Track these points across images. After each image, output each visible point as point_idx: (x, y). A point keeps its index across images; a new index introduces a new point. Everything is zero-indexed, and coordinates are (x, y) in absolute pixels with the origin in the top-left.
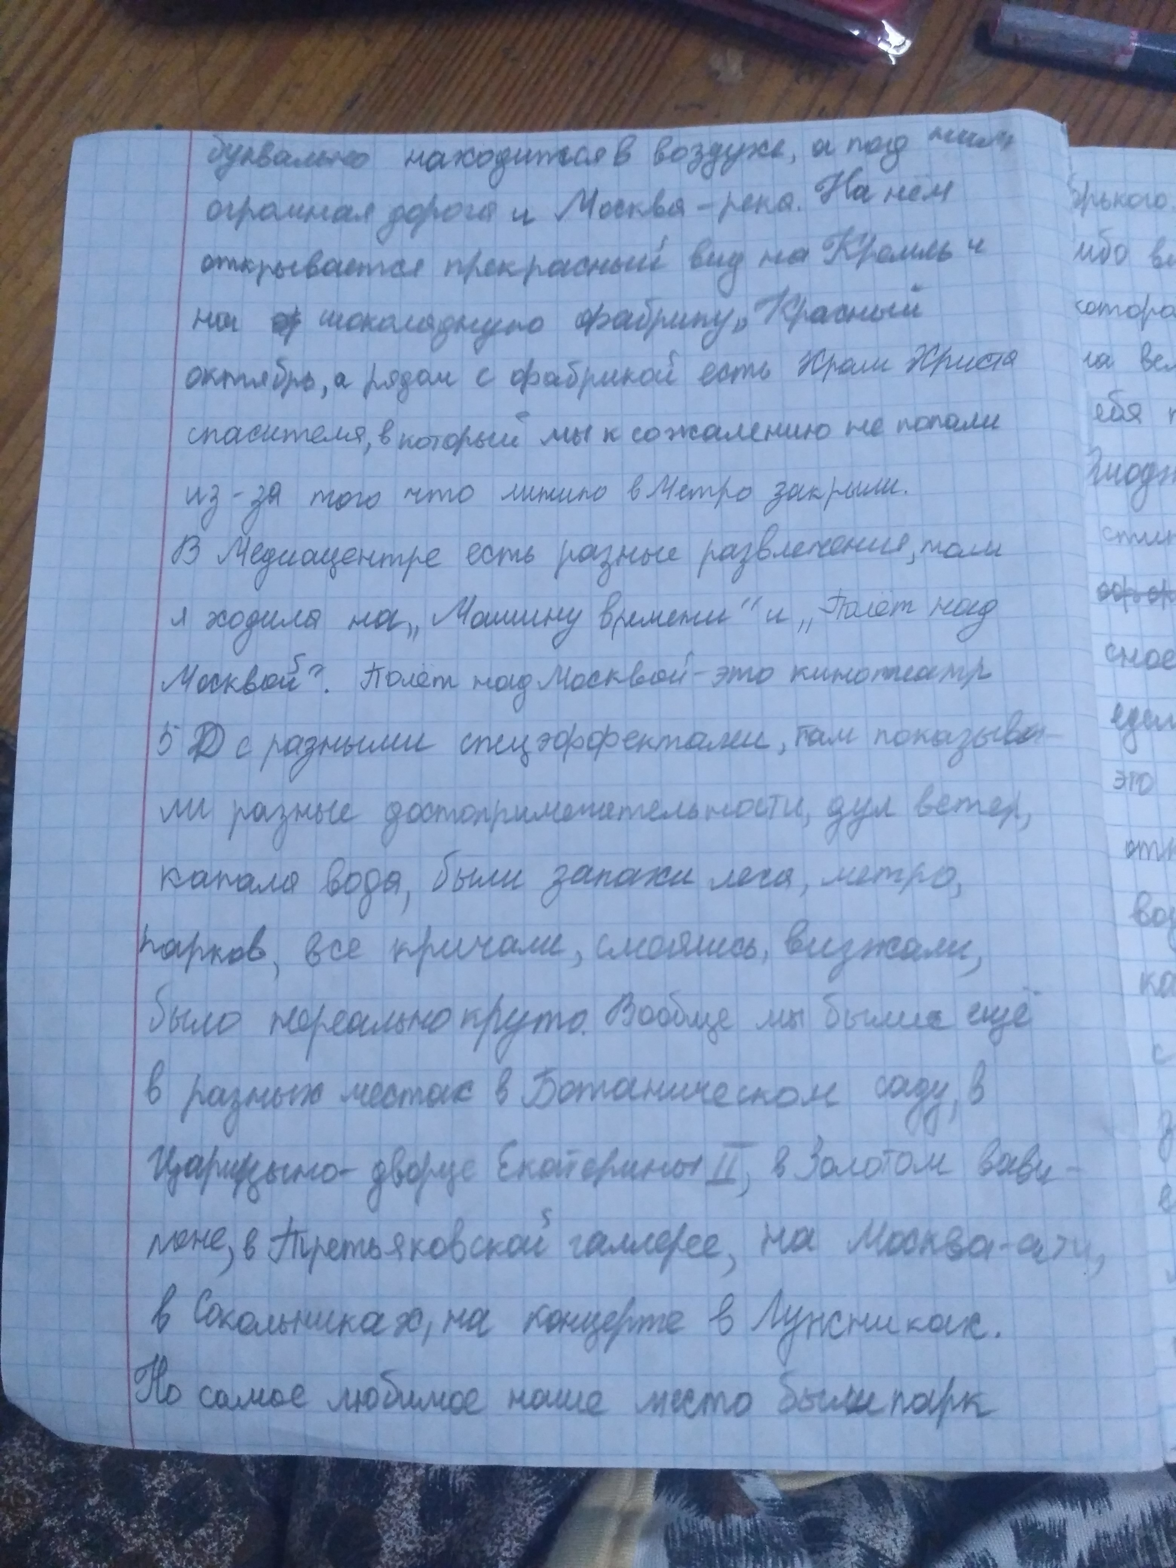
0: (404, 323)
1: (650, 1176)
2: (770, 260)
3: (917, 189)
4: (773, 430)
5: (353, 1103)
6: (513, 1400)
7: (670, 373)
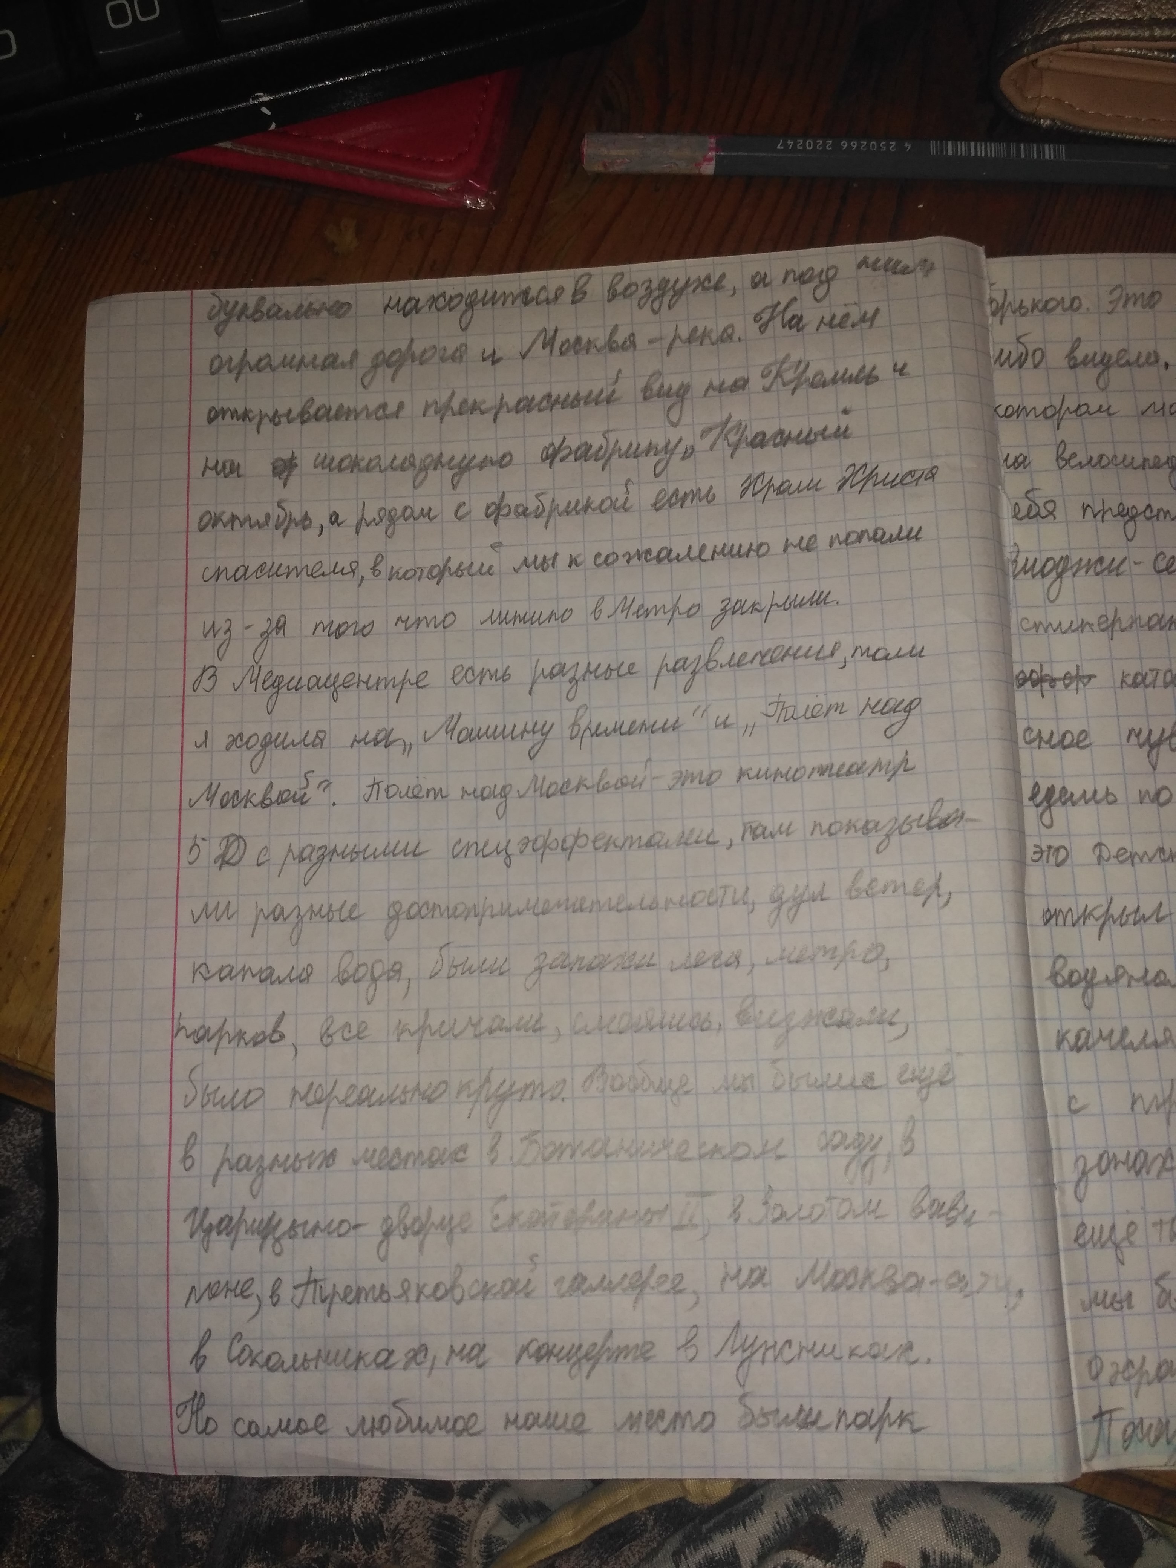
0: (389, 462)
1: (623, 1223)
2: (714, 389)
3: (847, 316)
4: (718, 550)
5: (362, 1165)
6: (508, 1422)
7: (627, 500)
